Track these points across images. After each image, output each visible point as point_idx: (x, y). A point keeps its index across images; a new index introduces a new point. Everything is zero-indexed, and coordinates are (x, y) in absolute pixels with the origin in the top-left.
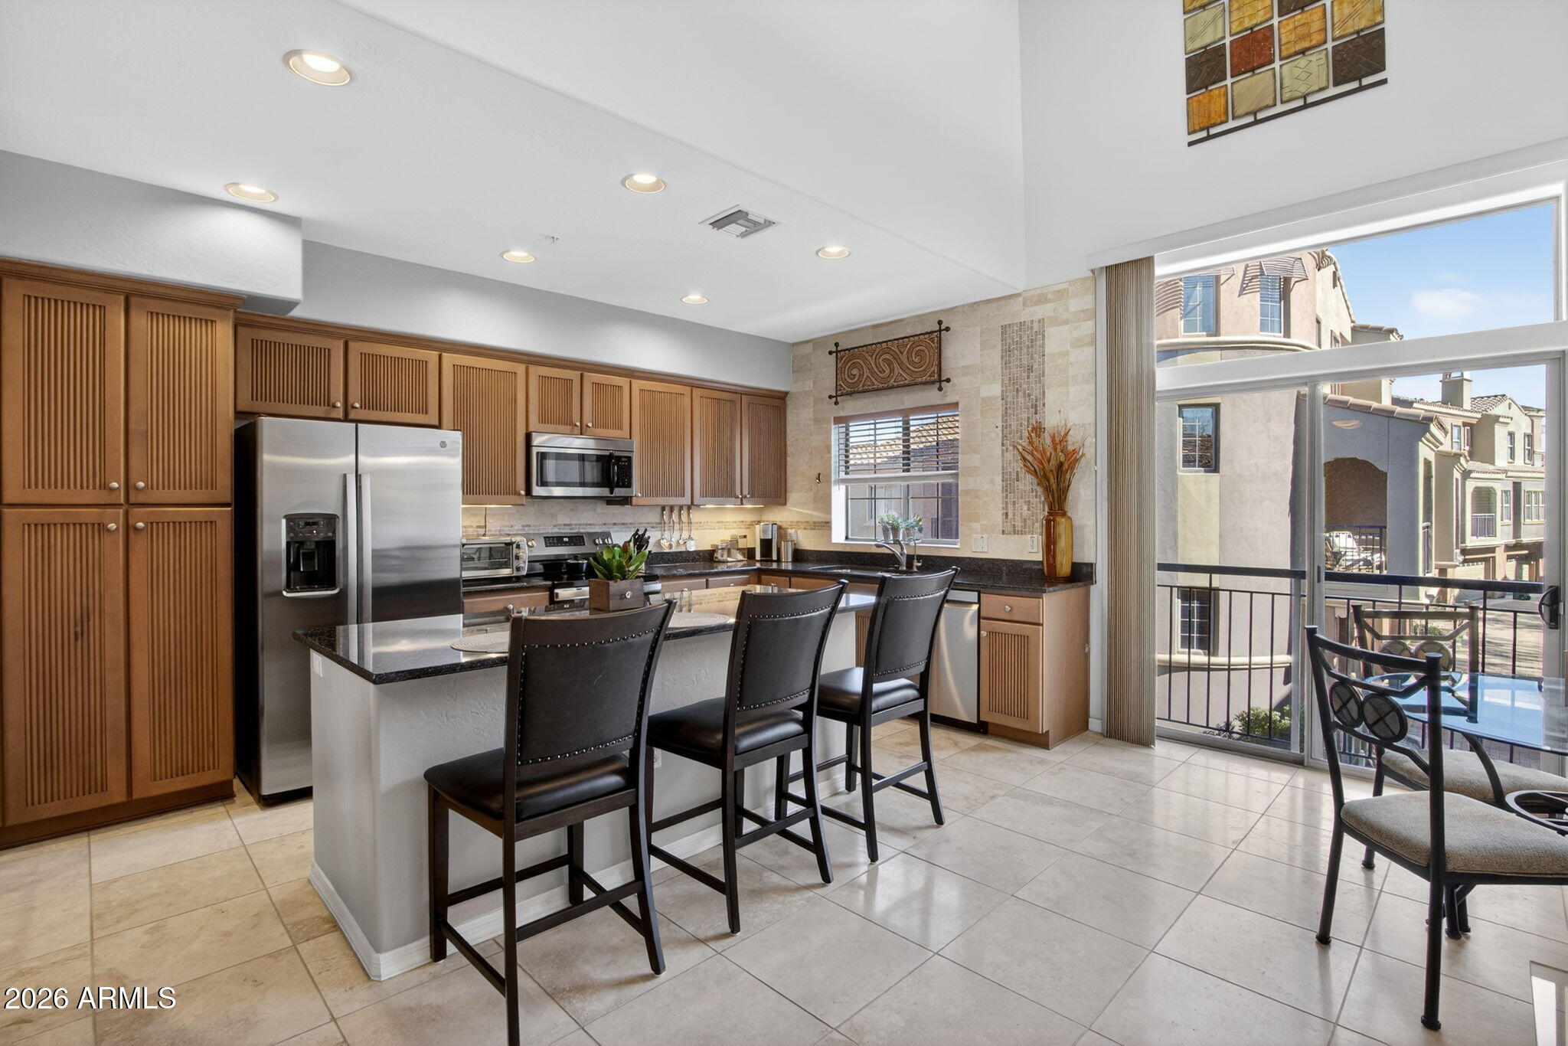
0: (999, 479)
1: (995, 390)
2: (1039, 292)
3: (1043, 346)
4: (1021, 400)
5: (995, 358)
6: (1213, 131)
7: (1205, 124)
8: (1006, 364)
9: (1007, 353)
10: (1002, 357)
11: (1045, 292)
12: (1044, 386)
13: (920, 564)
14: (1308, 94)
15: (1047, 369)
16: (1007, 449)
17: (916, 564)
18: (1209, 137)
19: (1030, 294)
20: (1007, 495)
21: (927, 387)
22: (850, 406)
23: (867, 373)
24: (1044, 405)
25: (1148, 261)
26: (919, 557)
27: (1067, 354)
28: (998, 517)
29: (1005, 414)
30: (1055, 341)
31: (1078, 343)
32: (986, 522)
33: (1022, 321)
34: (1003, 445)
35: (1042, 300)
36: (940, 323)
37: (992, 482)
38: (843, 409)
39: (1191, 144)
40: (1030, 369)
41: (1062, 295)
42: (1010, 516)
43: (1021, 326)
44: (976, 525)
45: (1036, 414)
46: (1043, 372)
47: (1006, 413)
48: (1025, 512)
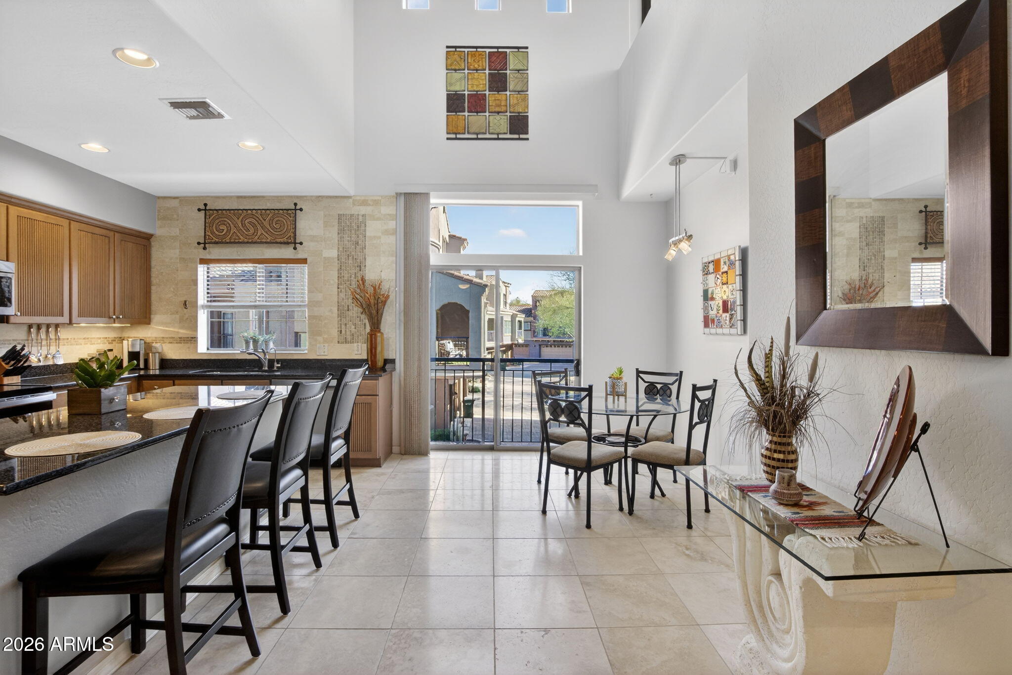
0: (335, 310)
1: (334, 253)
2: (363, 198)
3: (365, 231)
4: (350, 261)
5: (333, 233)
6: (458, 136)
7: (455, 131)
8: (341, 239)
9: (341, 231)
10: (339, 234)
11: (366, 199)
12: (365, 255)
13: (279, 365)
14: (500, 134)
15: (367, 244)
16: (341, 291)
17: (277, 365)
18: (456, 139)
19: (358, 198)
20: (341, 319)
21: (282, 245)
22: (215, 252)
23: (233, 230)
24: (365, 266)
25: (427, 195)
26: (278, 361)
27: (380, 237)
28: (335, 332)
29: (340, 269)
30: (373, 229)
31: (386, 232)
32: (326, 336)
33: (352, 213)
34: (338, 288)
35: (364, 203)
36: (296, 204)
37: (331, 311)
38: (210, 253)
39: (448, 139)
40: (357, 243)
41: (376, 203)
42: (343, 332)
43: (351, 216)
44: (320, 339)
45: (360, 271)
46: (365, 246)
47: (341, 269)
48: (353, 330)
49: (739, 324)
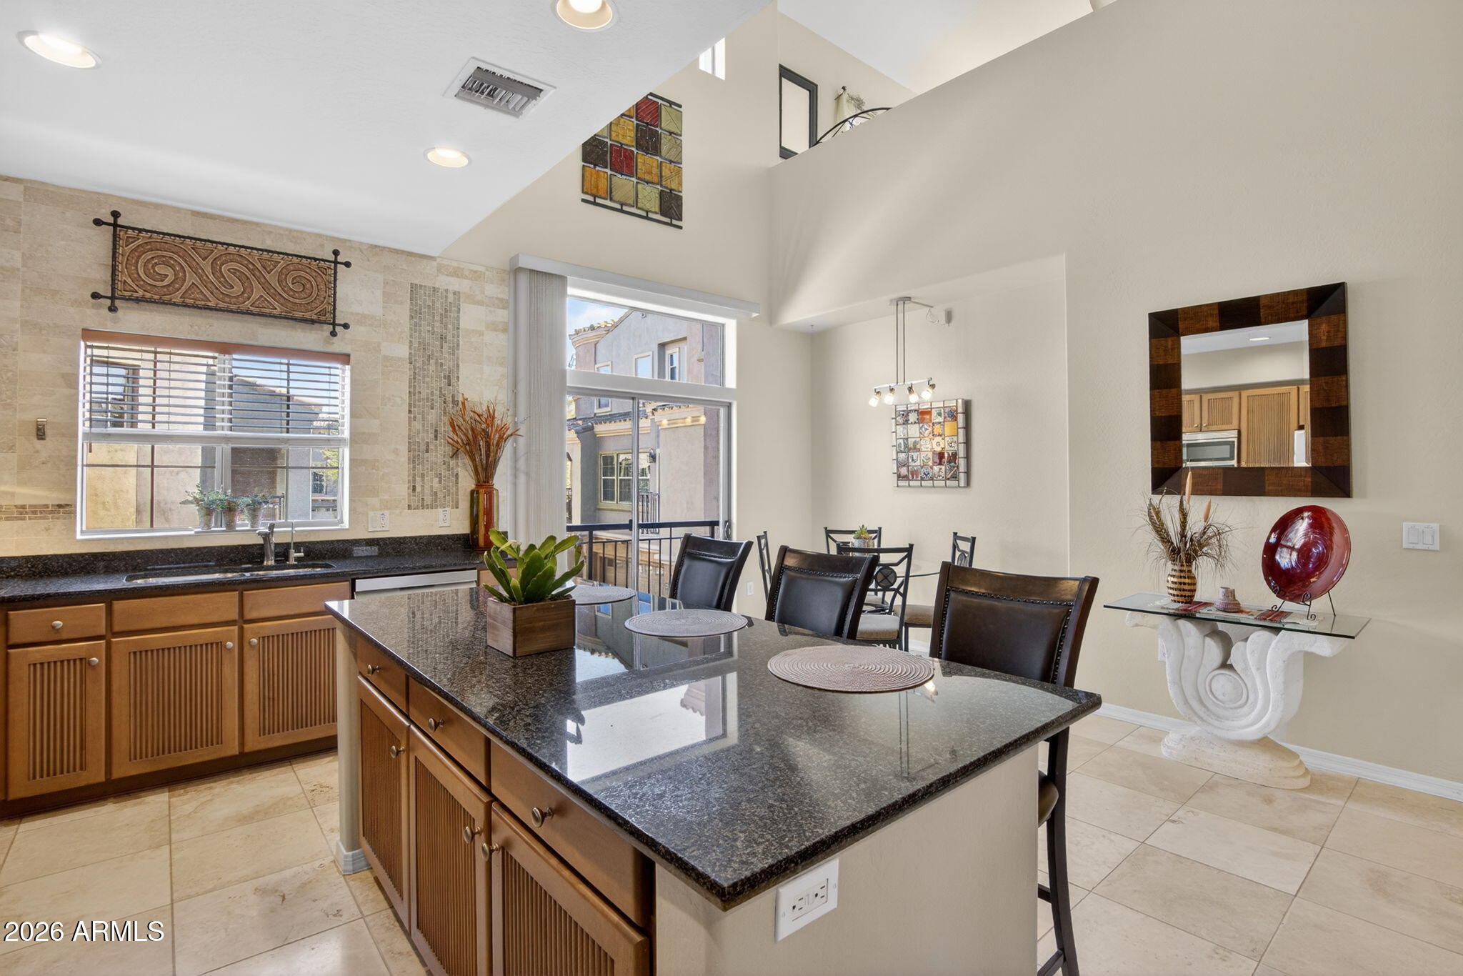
0: (403, 449)
1: (402, 351)
2: (455, 264)
3: (458, 319)
4: (432, 368)
5: (402, 315)
6: (598, 200)
7: (594, 192)
8: (416, 327)
9: (415, 314)
10: (412, 317)
11: (462, 267)
12: (458, 358)
13: (302, 554)
14: (651, 212)
15: (461, 343)
16: (415, 417)
17: (294, 554)
18: (594, 203)
19: (445, 262)
20: (414, 467)
23: (191, 278)
24: (458, 377)
25: (562, 279)
26: (298, 546)
27: (481, 334)
28: (403, 490)
29: (413, 379)
30: (471, 317)
31: (493, 327)
32: (386, 497)
33: (436, 286)
34: (410, 412)
35: (457, 273)
36: (336, 253)
37: (396, 451)
39: (583, 200)
40: (443, 338)
41: (477, 276)
42: (418, 489)
43: (434, 291)
44: (374, 501)
45: (450, 385)
46: (458, 345)
47: (415, 378)
48: (436, 485)
49: (962, 476)
